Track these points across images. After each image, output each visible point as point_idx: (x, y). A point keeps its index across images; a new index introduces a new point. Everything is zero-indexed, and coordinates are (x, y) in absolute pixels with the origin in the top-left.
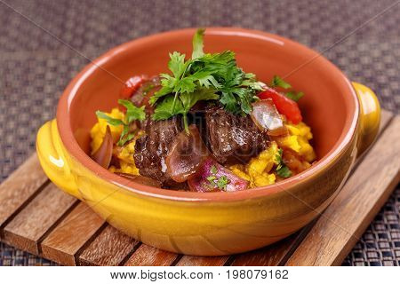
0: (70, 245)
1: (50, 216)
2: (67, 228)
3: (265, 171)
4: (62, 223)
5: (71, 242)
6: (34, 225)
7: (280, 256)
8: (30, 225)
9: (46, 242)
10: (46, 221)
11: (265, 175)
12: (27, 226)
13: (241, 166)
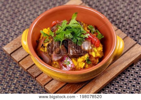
0: (26, 65)
1: (25, 54)
2: (28, 60)
3: (83, 61)
4: (27, 57)
5: (27, 65)
6: (19, 56)
7: (81, 85)
8: (18, 56)
9: (20, 63)
10: (23, 56)
11: (82, 62)
12: (17, 56)
13: (76, 59)
